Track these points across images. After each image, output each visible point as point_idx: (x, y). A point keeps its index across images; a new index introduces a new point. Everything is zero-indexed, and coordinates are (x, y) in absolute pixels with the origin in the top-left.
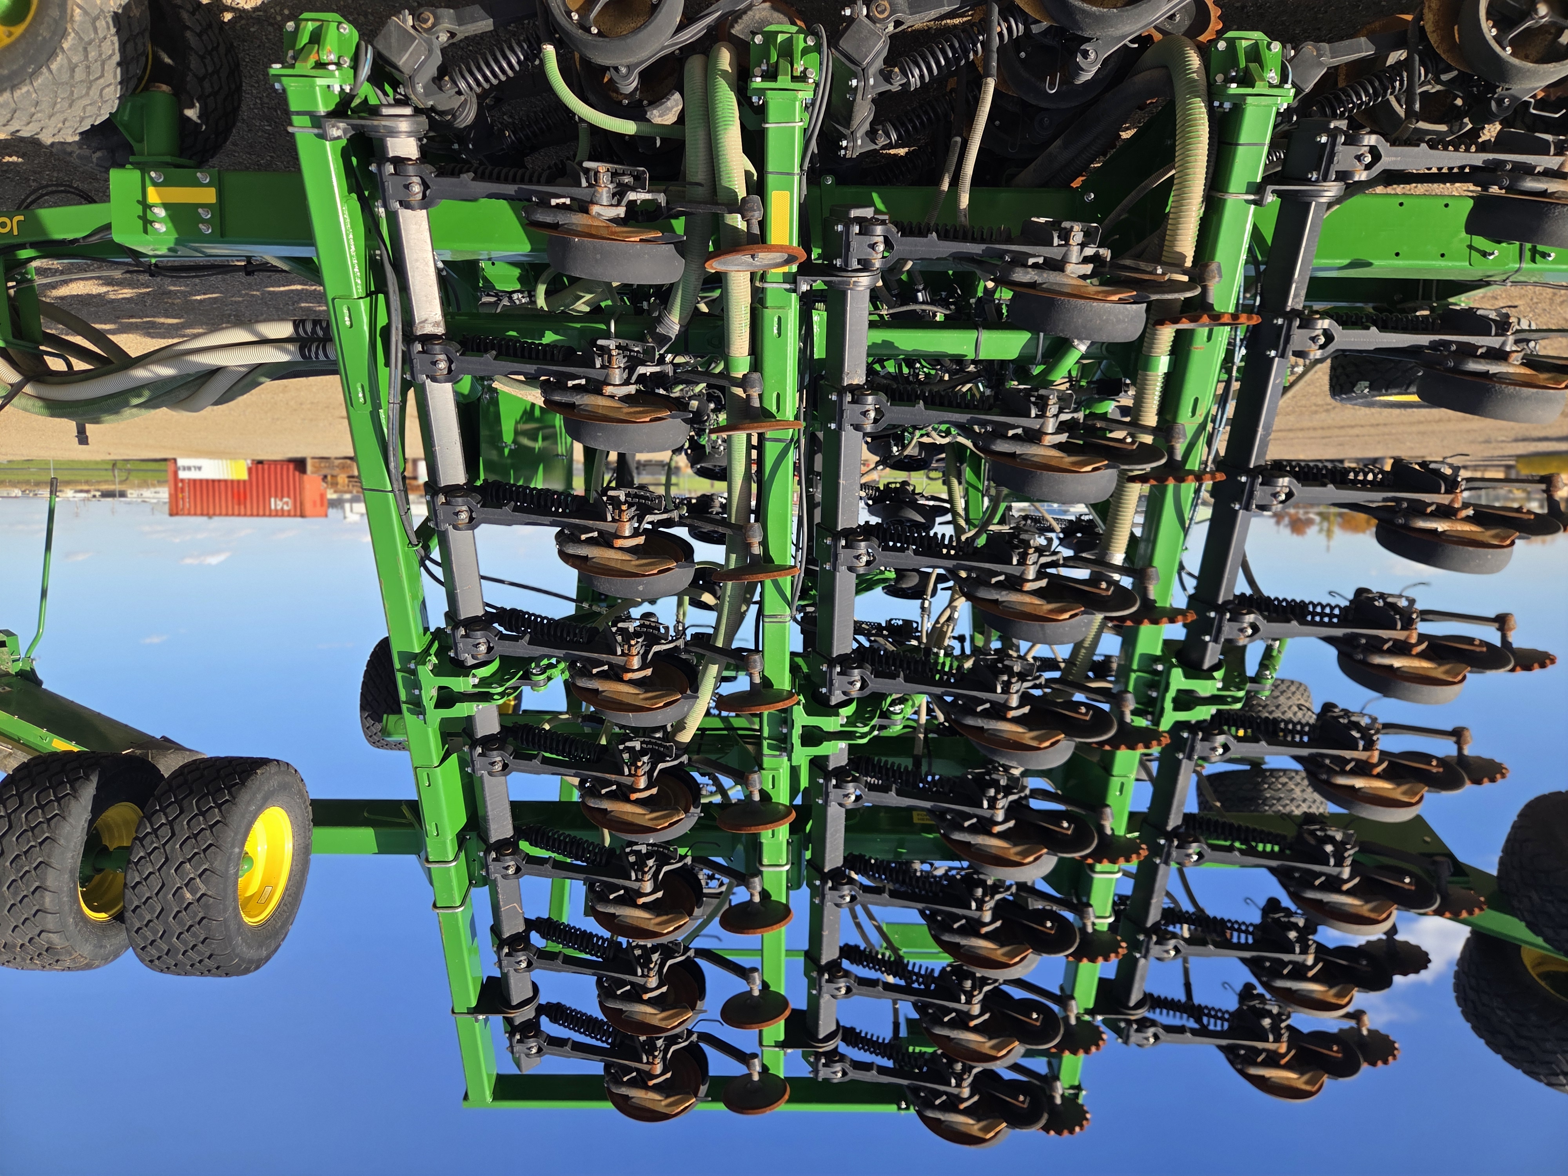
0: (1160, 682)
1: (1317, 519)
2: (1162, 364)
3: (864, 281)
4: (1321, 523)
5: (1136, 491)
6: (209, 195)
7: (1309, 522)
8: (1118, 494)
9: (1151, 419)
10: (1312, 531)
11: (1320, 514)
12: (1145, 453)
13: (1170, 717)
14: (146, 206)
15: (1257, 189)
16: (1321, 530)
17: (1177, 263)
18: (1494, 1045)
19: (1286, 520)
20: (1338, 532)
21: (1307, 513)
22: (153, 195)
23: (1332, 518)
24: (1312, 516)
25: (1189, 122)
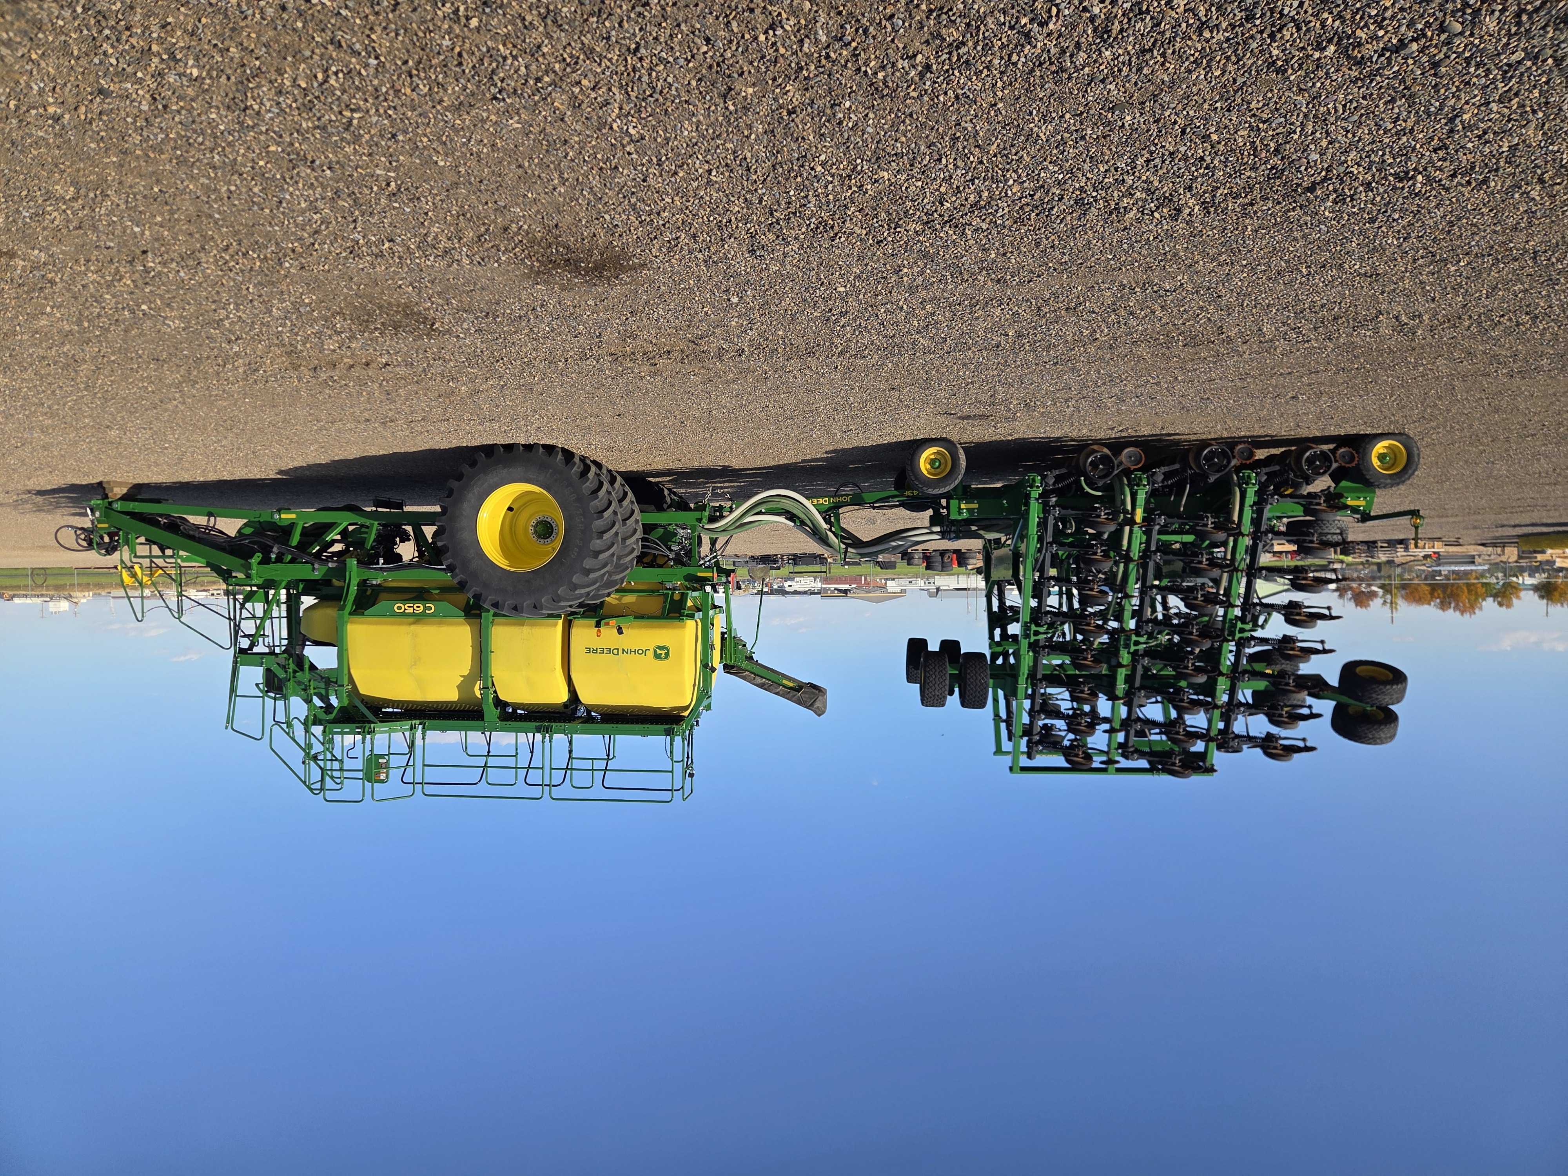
0: (1235, 626)
1: (1380, 592)
2: (1231, 544)
3: (1157, 527)
4: (1384, 596)
5: (1225, 575)
6: (976, 506)
7: (1373, 595)
8: (1221, 577)
9: (1229, 557)
10: (1376, 603)
11: (1382, 587)
12: (1227, 566)
13: (1238, 636)
14: (959, 508)
15: (1251, 506)
16: (1385, 602)
17: (1233, 522)
18: (1345, 737)
19: (1349, 594)
20: (1402, 604)
21: (1370, 585)
22: (963, 506)
23: (1394, 591)
24: (1374, 588)
25: (1235, 493)
